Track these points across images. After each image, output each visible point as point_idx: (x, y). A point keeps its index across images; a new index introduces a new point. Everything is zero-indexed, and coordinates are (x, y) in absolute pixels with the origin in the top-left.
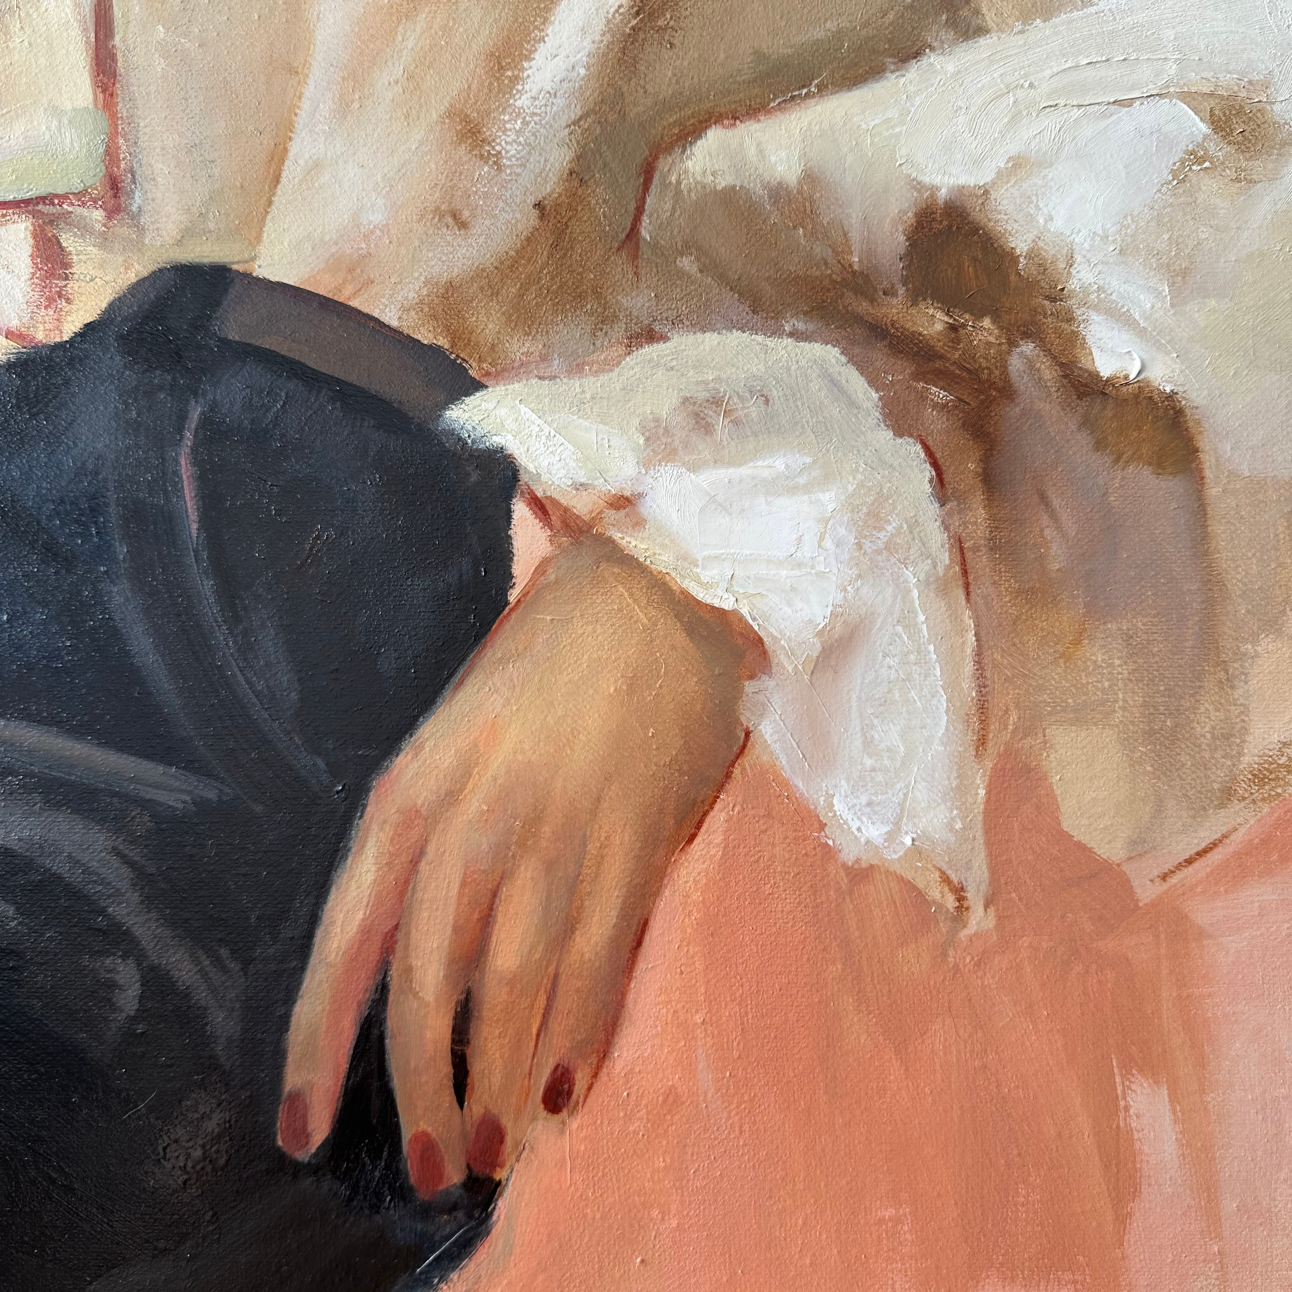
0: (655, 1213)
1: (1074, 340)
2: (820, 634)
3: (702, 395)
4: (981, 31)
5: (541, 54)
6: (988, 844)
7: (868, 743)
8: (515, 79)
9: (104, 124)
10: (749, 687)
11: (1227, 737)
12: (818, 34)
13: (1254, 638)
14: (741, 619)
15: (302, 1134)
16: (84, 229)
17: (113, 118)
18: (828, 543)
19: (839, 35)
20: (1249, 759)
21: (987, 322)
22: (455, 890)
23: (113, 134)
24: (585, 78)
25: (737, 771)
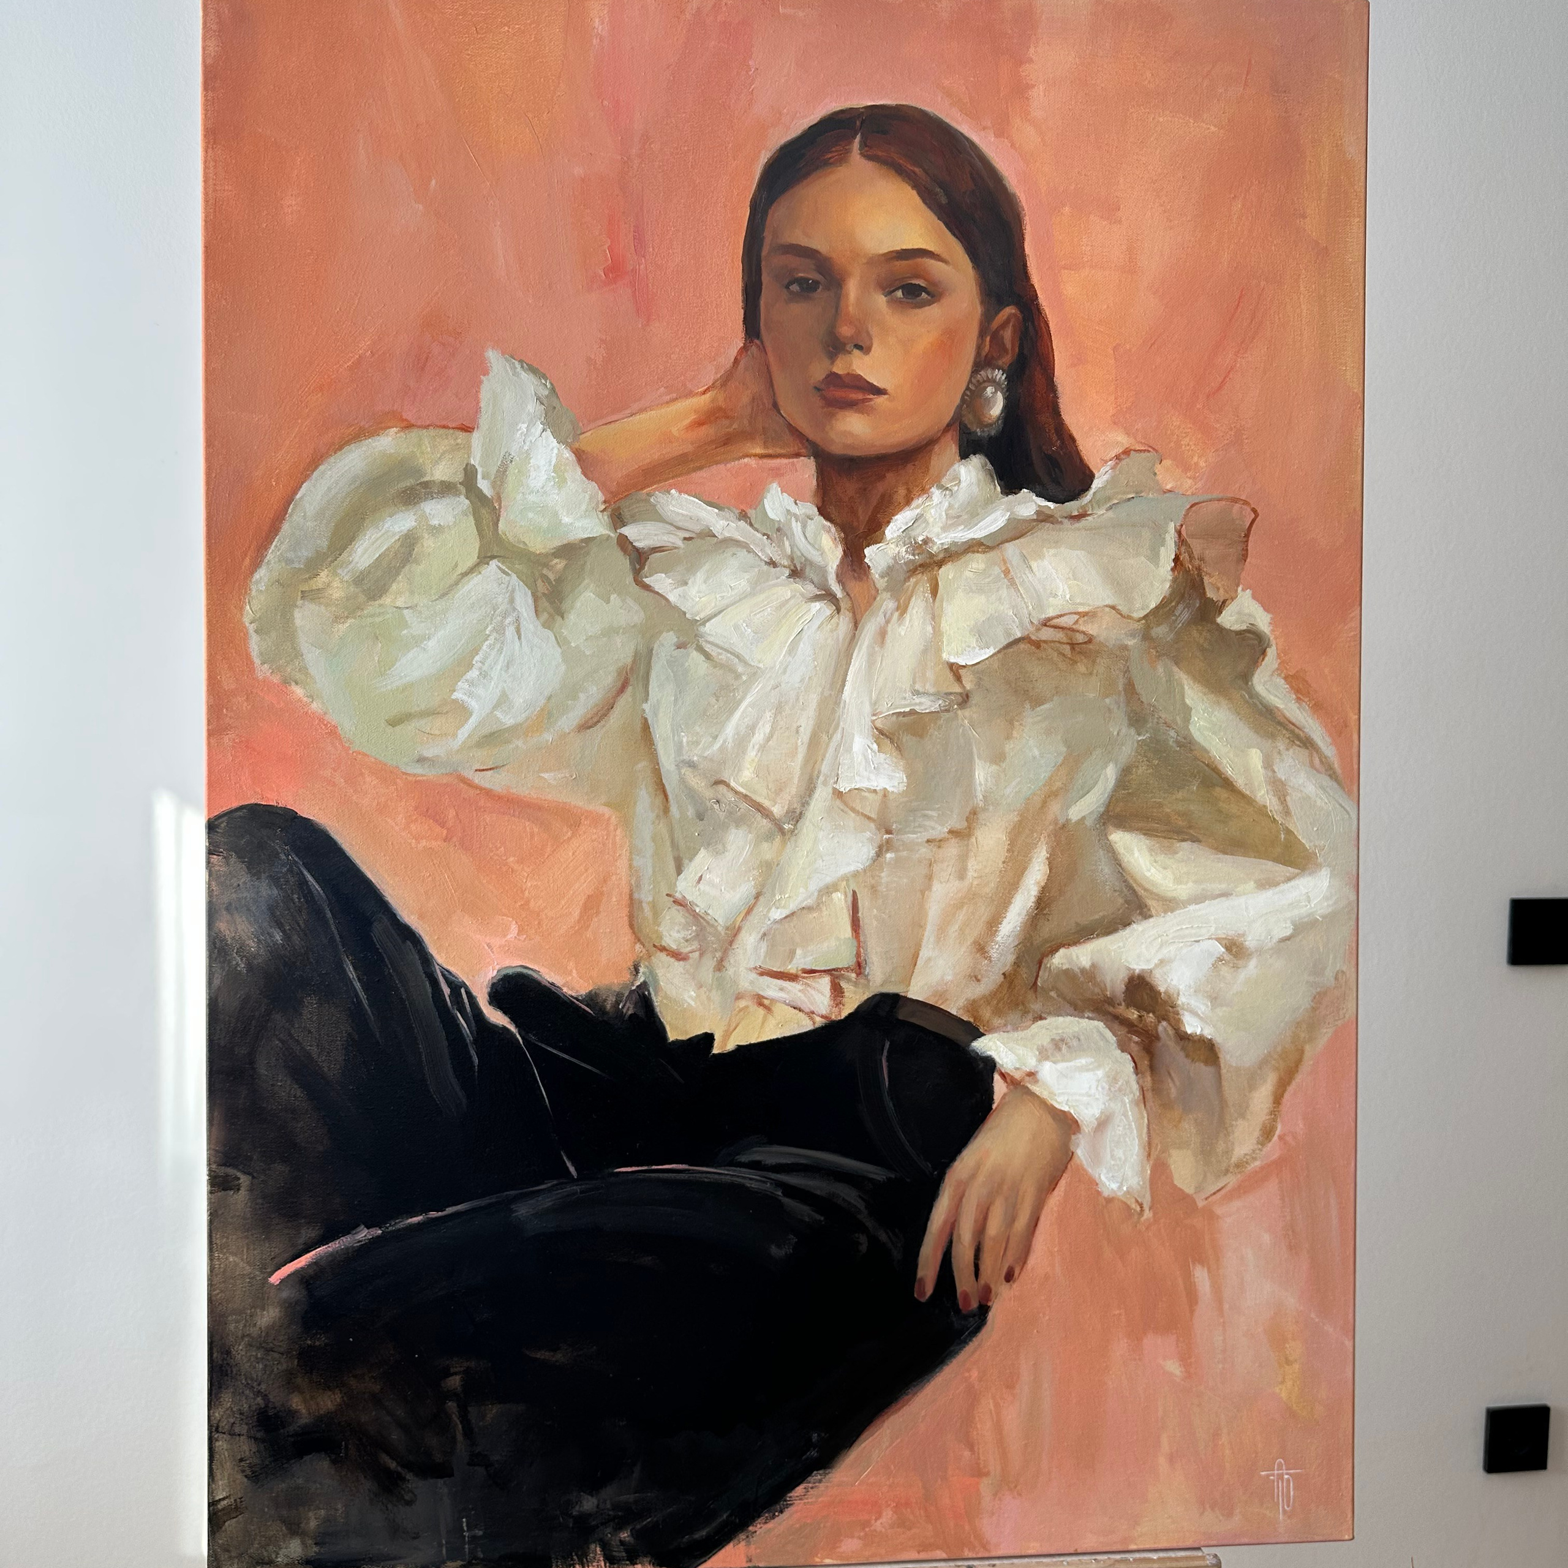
0: (1041, 1315)
1: (1179, 1021)
2: (1097, 1119)
3: (1057, 1038)
4: (1151, 916)
5: (1005, 922)
6: (1151, 1189)
7: (1112, 1156)
8: (996, 931)
9: (855, 944)
10: (1073, 1137)
11: (1227, 1152)
12: (1097, 917)
13: (1236, 1120)
14: (1071, 1114)
15: (924, 1293)
16: (849, 980)
17: (859, 941)
18: (1100, 1089)
19: (1104, 917)
20: (1234, 1160)
21: (1151, 1015)
22: (975, 1207)
23: (859, 947)
24: (1020, 931)
25: (1069, 1166)
